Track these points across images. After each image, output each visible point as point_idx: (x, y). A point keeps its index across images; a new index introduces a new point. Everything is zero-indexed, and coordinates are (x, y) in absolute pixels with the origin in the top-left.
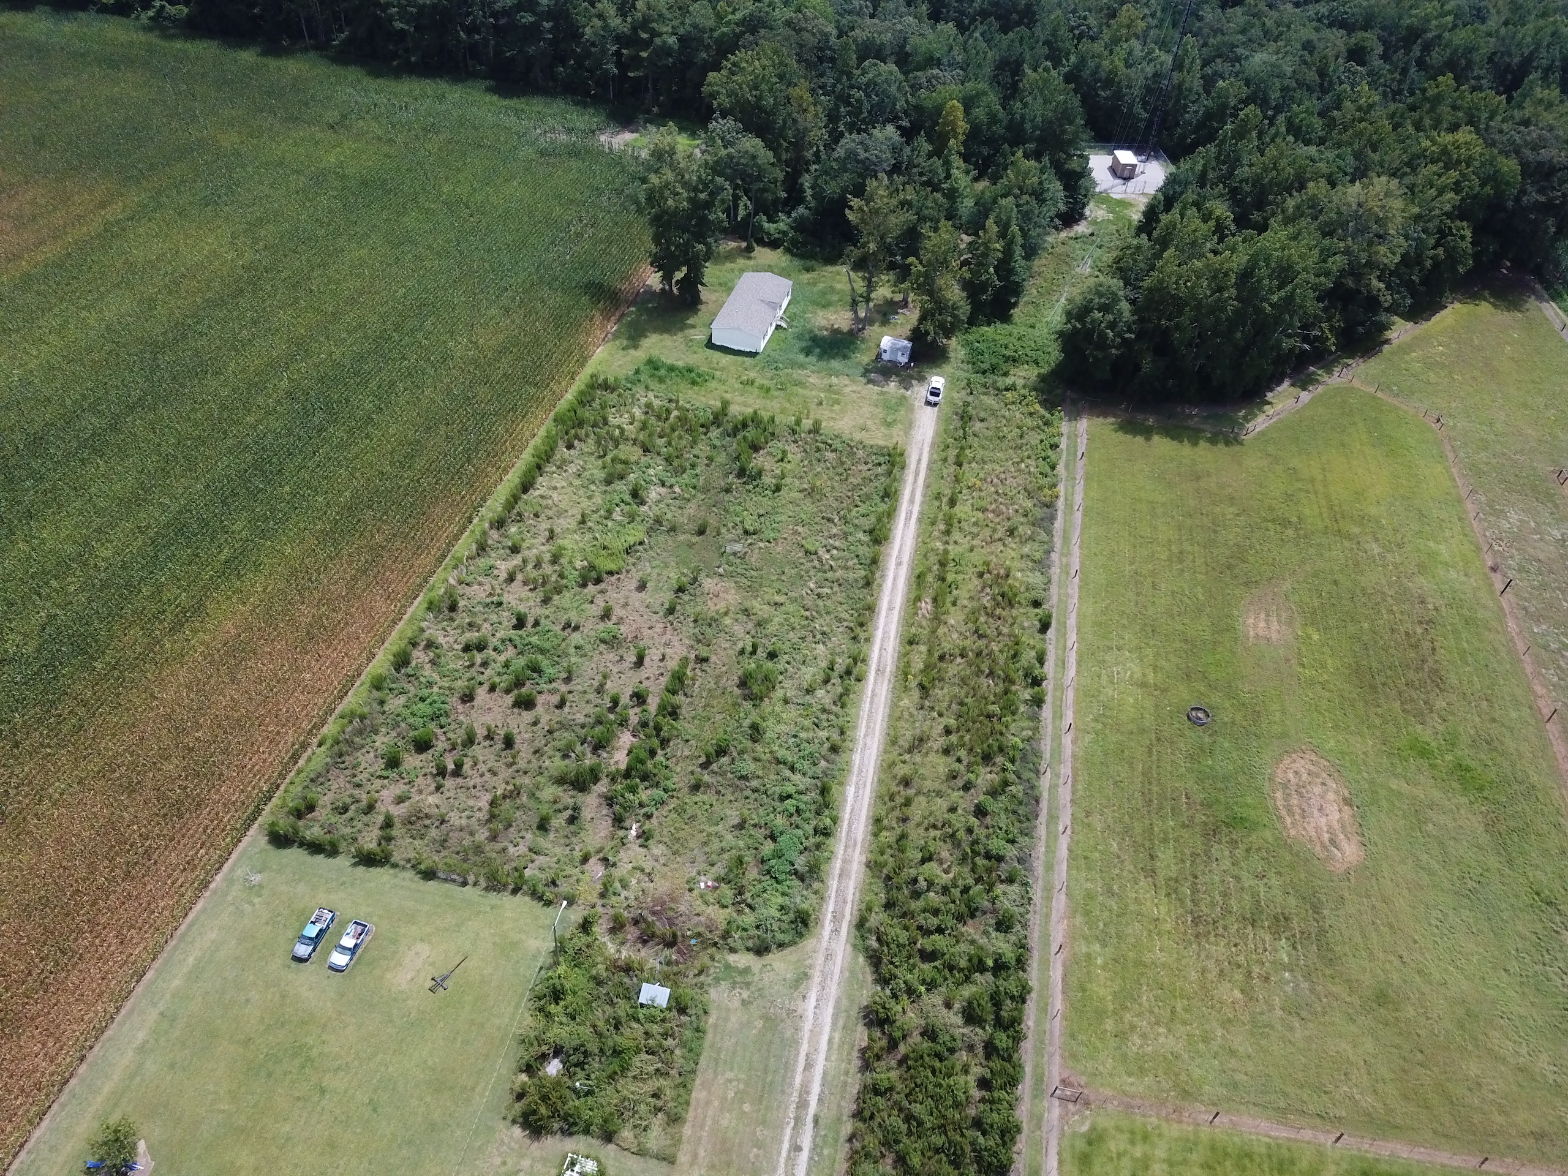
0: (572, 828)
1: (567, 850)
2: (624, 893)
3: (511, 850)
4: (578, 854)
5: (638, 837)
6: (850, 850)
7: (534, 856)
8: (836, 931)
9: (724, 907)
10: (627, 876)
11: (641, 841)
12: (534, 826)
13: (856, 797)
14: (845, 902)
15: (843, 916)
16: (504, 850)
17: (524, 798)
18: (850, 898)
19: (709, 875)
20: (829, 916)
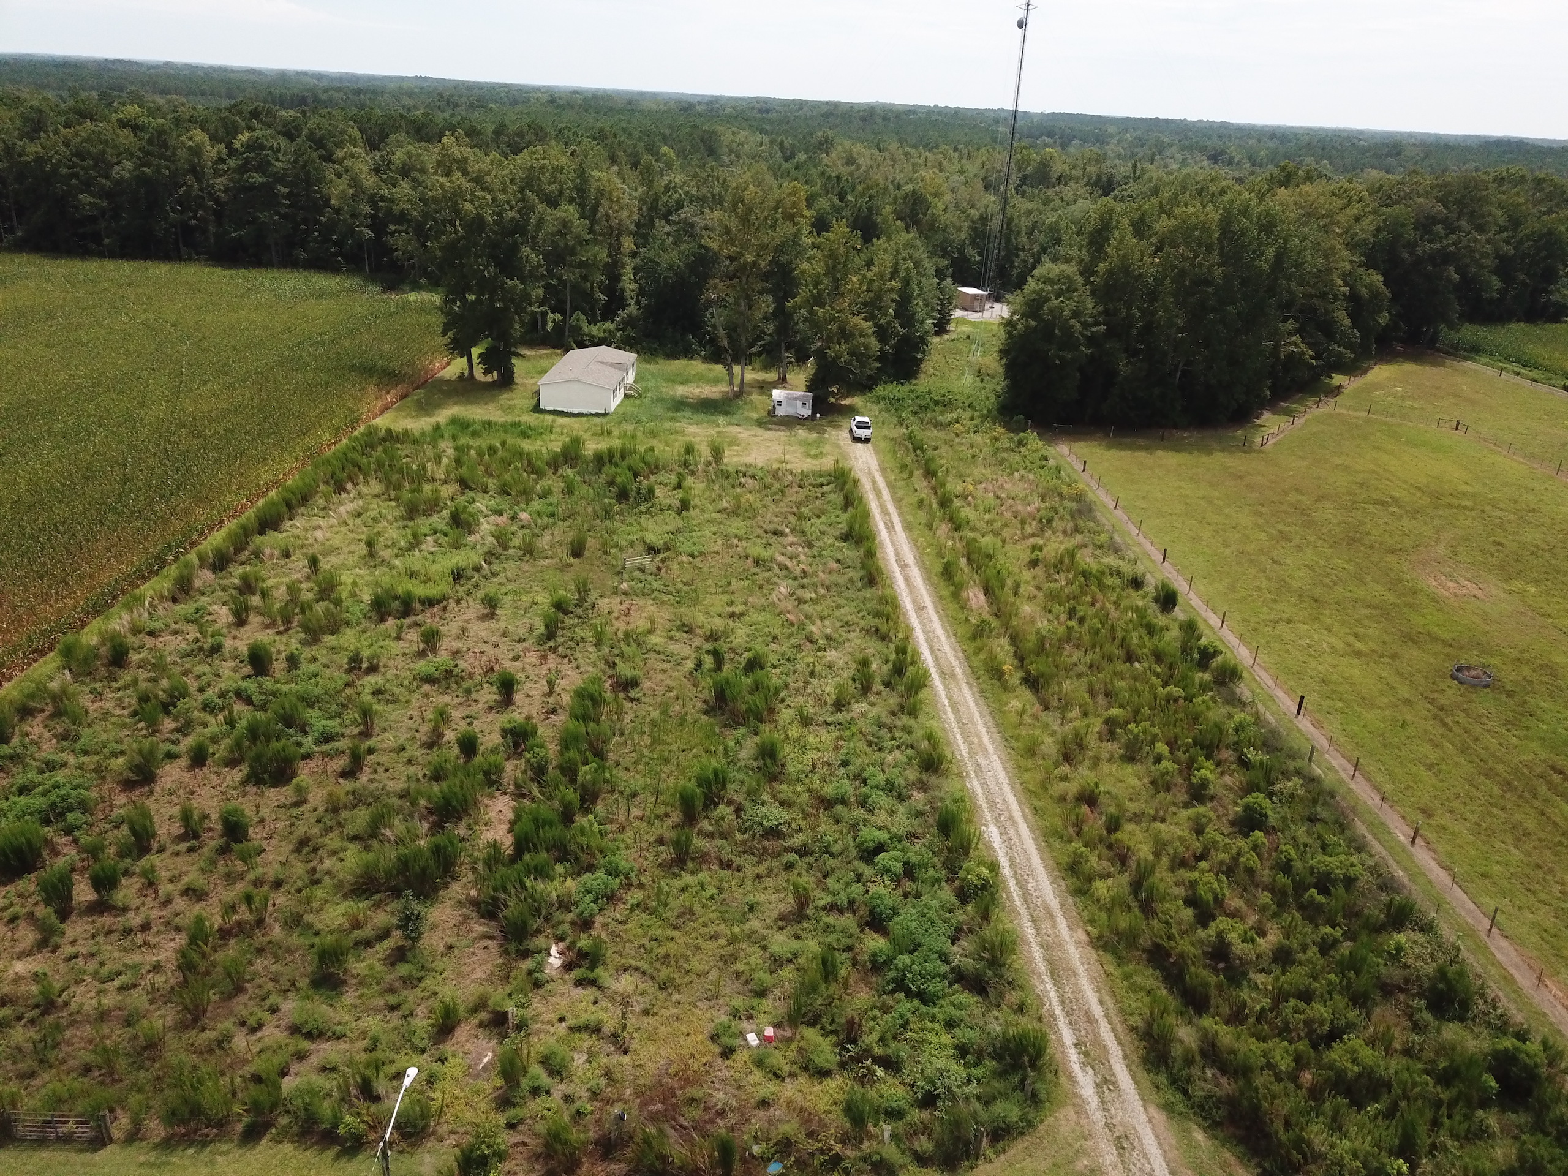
0: (403, 969)
1: (395, 1020)
2: (559, 1089)
3: (240, 1041)
4: (422, 1023)
5: (568, 967)
6: (1046, 926)
7: (305, 1045)
8: (1106, 1083)
9: (823, 1074)
10: (561, 1050)
11: (577, 973)
12: (303, 983)
13: (1008, 841)
14: (1091, 1020)
15: (1105, 1049)
16: (223, 1042)
17: (277, 932)
18: (1097, 1011)
19: (763, 1019)
20: (1073, 1056)
